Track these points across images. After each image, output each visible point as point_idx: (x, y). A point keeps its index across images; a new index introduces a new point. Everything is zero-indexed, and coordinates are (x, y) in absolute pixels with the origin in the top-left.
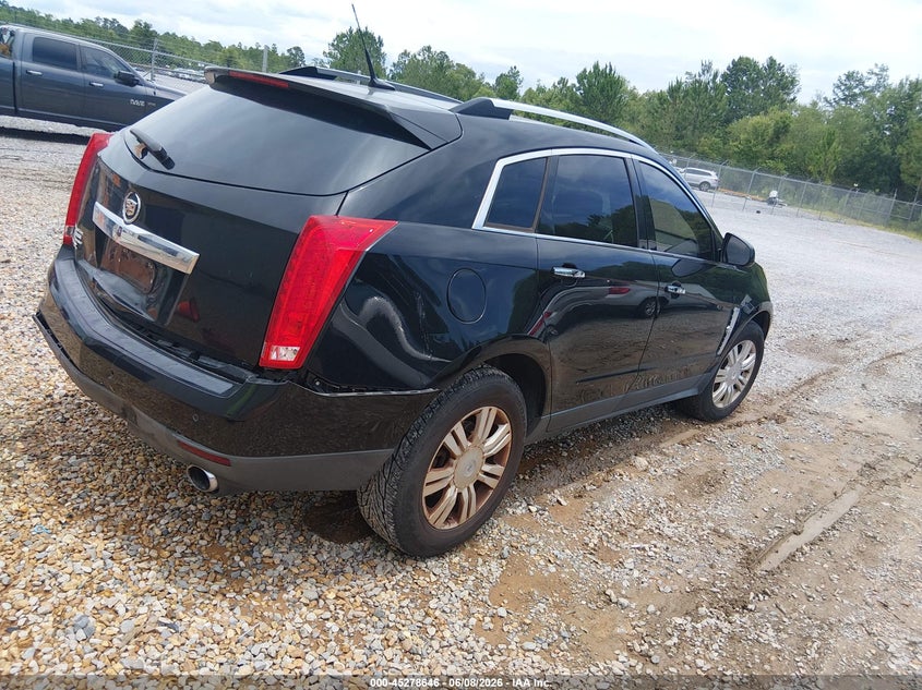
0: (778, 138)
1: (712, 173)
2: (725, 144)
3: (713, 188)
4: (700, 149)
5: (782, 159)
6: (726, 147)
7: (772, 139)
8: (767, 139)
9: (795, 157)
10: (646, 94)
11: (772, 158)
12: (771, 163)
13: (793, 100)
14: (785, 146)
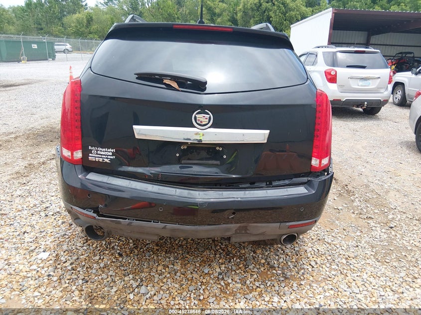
0: (89, 23)
1: (67, 44)
2: (65, 30)
3: (72, 51)
4: (54, 33)
5: (95, 33)
6: (67, 31)
7: (87, 24)
8: (85, 25)
9: (100, 32)
10: (10, 8)
11: (91, 33)
12: (91, 36)
13: (86, 5)
14: (94, 27)
